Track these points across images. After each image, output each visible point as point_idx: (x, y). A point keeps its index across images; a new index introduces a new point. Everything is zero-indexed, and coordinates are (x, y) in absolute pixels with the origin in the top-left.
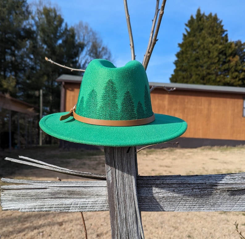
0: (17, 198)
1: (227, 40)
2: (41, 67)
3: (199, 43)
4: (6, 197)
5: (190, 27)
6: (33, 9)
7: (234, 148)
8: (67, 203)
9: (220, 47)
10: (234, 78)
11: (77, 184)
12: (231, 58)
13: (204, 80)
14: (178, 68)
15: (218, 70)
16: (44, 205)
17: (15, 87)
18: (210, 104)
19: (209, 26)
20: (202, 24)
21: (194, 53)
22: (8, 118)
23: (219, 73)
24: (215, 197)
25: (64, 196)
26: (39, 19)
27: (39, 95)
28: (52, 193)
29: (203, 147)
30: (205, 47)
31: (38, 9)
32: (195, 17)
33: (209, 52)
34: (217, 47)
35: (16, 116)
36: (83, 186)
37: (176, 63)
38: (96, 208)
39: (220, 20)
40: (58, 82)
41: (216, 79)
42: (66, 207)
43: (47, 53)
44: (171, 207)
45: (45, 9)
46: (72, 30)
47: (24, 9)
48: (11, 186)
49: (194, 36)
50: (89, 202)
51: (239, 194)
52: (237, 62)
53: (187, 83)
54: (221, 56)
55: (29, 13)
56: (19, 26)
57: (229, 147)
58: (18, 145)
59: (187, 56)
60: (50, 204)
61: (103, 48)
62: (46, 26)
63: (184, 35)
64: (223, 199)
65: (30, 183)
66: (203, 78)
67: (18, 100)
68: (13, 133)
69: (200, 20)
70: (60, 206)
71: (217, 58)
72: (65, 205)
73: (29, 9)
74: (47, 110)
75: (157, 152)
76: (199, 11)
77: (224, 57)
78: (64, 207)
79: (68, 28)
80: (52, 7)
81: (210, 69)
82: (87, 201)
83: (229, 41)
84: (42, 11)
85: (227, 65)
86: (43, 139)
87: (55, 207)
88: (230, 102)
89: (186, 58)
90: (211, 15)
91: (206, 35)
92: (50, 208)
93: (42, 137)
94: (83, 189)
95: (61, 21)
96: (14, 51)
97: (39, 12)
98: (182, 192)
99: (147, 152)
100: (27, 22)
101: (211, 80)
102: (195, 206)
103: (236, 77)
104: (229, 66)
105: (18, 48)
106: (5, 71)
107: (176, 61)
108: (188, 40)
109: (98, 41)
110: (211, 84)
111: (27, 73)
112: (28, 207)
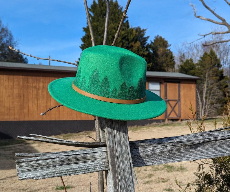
0: (32, 168)
4: (22, 169)
8: (75, 167)
11: (82, 152)
16: (56, 172)
24: (180, 151)
25: (72, 162)
28: (62, 161)
36: (87, 152)
38: (97, 169)
42: (74, 171)
44: (151, 162)
48: (25, 159)
50: (92, 164)
51: (195, 148)
60: (61, 170)
64: (185, 152)
65: (43, 155)
70: (69, 171)
72: (73, 169)
78: (72, 171)
82: (91, 164)
87: (65, 172)
92: (61, 173)
94: (87, 155)
98: (159, 149)
102: (167, 160)
112: (41, 175)
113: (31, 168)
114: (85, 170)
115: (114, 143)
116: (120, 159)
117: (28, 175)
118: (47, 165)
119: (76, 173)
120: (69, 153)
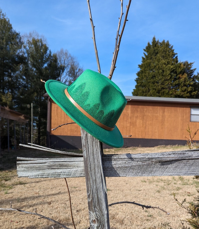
1: (177, 62)
2: (31, 86)
3: (155, 64)
5: (147, 52)
6: (25, 40)
7: (184, 146)
8: (59, 172)
9: (172, 67)
10: (183, 91)
11: (65, 160)
12: (180, 76)
13: (159, 93)
14: (139, 84)
15: (170, 86)
16: (44, 174)
17: (12, 101)
18: (164, 112)
19: (163, 50)
20: (157, 49)
21: (151, 72)
22: (6, 126)
23: (171, 88)
25: (57, 167)
26: (30, 48)
27: (31, 107)
28: (49, 166)
29: (159, 146)
30: (160, 67)
31: (28, 41)
32: (151, 44)
33: (163, 71)
34: (169, 67)
35: (13, 124)
36: (69, 161)
37: (137, 80)
38: (77, 175)
39: (171, 46)
40: (44, 97)
41: (169, 92)
42: (58, 175)
43: (36, 74)
44: (124, 174)
45: (34, 40)
46: (55, 56)
47: (18, 40)
48: (23, 162)
49: (151, 59)
52: (185, 78)
53: (146, 96)
54: (172, 74)
55: (22, 43)
56: (14, 53)
57: (180, 146)
58: (14, 147)
59: (146, 74)
60: (48, 173)
61: (79, 70)
62: (35, 53)
63: (143, 58)
65: (35, 160)
66: (158, 92)
67: (14, 111)
68: (11, 137)
69: (156, 46)
70: (54, 174)
71: (170, 76)
72: (58, 173)
73: (22, 40)
74: (36, 119)
75: (123, 150)
76: (154, 39)
77: (175, 75)
78: (57, 175)
79: (52, 55)
80: (39, 38)
81: (164, 85)
82: (71, 170)
83: (179, 62)
84: (32, 42)
85: (178, 80)
86: (34, 141)
87: (51, 175)
88: (180, 110)
89: (145, 76)
90: (164, 42)
91: (160, 57)
92: (48, 175)
93: (33, 140)
94: (69, 163)
95: (46, 49)
96: (11, 73)
97: (29, 43)
99: (115, 150)
100: (20, 50)
101: (165, 93)
103: (185, 91)
104: (179, 81)
105: (14, 71)
106: (3, 89)
107: (136, 79)
108: (146, 62)
109: (75, 64)
110: (165, 97)
111: (21, 90)
112: (34, 175)
113: (27, 169)
114: (67, 175)
115: (88, 154)
116: (92, 168)
117: (24, 174)
118: (38, 168)
119: (60, 176)
120: (54, 160)
